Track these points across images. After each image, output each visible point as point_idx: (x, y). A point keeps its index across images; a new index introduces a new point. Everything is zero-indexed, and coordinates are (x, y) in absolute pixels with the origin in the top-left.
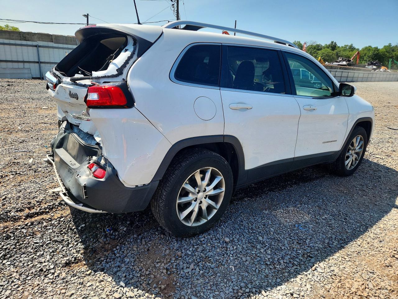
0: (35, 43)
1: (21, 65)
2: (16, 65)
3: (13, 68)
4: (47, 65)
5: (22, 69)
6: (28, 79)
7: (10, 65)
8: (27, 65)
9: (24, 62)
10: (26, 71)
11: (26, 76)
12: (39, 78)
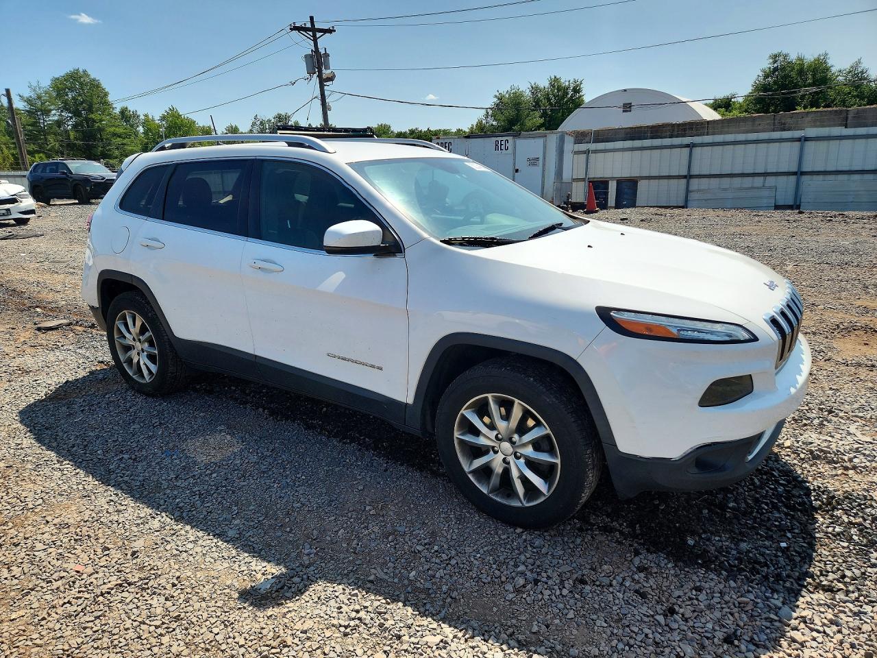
0: (798, 134)
1: (758, 181)
2: (748, 182)
3: (752, 188)
4: (815, 177)
5: (758, 188)
6: (767, 208)
7: (737, 182)
8: (771, 181)
9: (765, 174)
10: (766, 193)
11: (765, 202)
12: (790, 207)
